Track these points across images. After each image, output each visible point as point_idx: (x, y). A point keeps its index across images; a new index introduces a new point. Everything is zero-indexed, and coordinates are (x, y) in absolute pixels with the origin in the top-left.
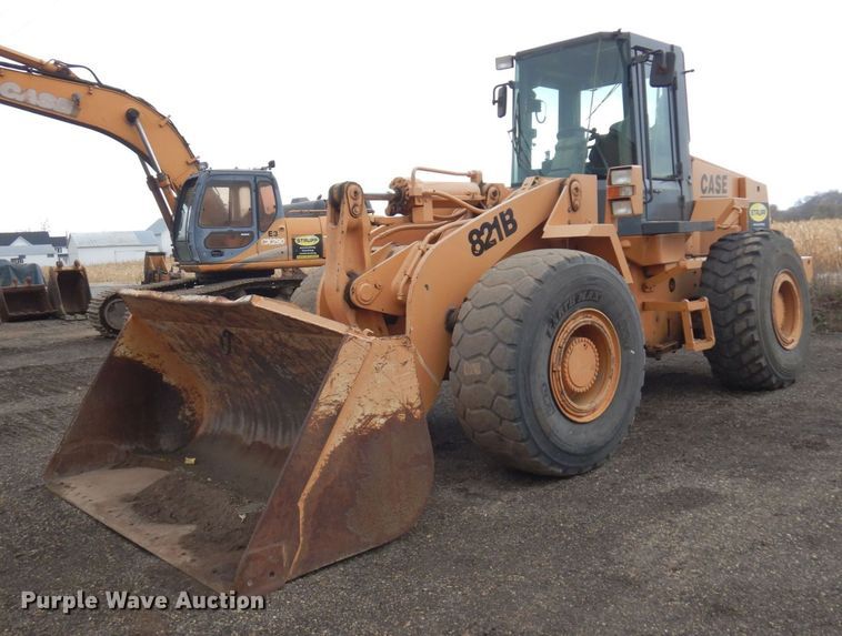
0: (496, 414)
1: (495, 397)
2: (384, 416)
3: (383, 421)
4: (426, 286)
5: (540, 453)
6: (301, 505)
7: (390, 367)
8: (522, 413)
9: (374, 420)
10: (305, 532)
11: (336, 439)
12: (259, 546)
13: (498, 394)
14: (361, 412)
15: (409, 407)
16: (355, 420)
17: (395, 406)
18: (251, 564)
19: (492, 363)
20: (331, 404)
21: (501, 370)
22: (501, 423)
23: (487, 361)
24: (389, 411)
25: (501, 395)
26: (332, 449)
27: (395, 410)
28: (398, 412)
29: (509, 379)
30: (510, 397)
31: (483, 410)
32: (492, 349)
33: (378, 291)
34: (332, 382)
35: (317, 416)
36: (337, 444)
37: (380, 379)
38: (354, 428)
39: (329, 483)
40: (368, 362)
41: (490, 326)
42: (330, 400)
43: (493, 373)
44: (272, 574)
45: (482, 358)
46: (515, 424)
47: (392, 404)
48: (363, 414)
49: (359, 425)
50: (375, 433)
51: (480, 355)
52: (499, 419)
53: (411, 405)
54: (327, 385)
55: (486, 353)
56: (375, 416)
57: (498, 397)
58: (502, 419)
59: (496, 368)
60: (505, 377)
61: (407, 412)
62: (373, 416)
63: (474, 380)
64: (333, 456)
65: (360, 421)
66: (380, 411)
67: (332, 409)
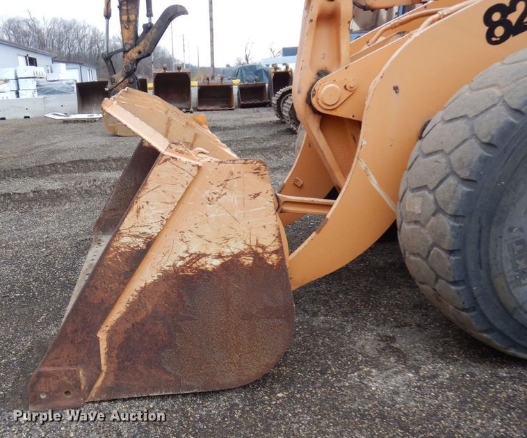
0: (431, 268)
1: (432, 246)
2: (220, 256)
3: (217, 262)
4: (396, 89)
5: (491, 329)
6: (102, 336)
7: (232, 198)
8: (467, 275)
9: (202, 261)
10: (109, 361)
11: (147, 274)
12: (53, 365)
13: (434, 244)
14: (184, 247)
15: (260, 250)
16: (175, 257)
17: (236, 247)
18: (43, 380)
19: (436, 202)
20: (137, 237)
21: (445, 214)
22: (436, 281)
23: (431, 197)
24: (227, 252)
25: (439, 246)
26: (143, 285)
27: (236, 251)
28: (241, 254)
29: (453, 228)
30: (451, 252)
31: (419, 259)
32: (441, 182)
33: (347, 94)
34: (138, 211)
35: (118, 248)
36: (150, 280)
37: (214, 212)
38: (174, 266)
39: (138, 319)
40: (195, 189)
41: (447, 150)
42: (134, 231)
43: (434, 215)
44: (67, 393)
45: (426, 193)
46: (453, 288)
47: (231, 243)
48: (187, 252)
49: (181, 263)
50: (203, 274)
51: (425, 187)
52: (434, 277)
53: (263, 247)
54: (132, 214)
55: (431, 187)
56: (205, 255)
57: (435, 248)
58: (438, 277)
59: (439, 210)
60: (446, 223)
61: (255, 255)
62: (200, 256)
63: (414, 218)
64: (143, 291)
65: (183, 258)
66: (213, 249)
67: (140, 243)
